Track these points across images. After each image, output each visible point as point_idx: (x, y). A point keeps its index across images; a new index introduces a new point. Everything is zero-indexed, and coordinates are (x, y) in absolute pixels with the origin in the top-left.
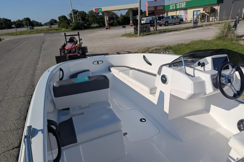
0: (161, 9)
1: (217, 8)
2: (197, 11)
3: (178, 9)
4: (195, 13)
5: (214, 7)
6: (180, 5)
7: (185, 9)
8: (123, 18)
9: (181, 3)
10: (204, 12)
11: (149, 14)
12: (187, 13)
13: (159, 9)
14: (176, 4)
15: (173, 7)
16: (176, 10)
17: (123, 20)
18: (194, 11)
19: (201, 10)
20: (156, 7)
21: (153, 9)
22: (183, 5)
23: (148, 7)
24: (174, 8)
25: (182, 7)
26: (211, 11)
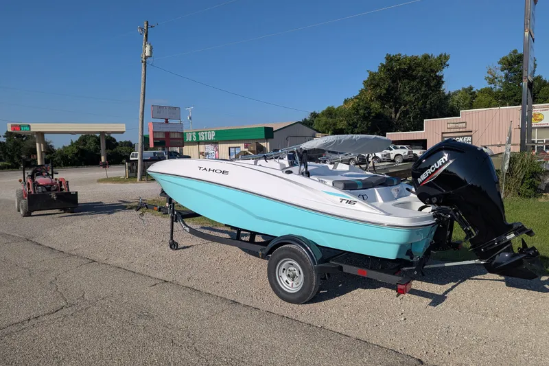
0: (176, 137)
1: (266, 145)
2: (235, 148)
3: (202, 141)
4: (232, 150)
5: (261, 144)
6: (204, 135)
7: (215, 143)
8: (76, 151)
9: (206, 133)
10: (246, 150)
11: (155, 144)
12: (218, 150)
13: (173, 137)
14: (197, 133)
15: (192, 137)
16: (199, 143)
17: (76, 155)
18: (229, 148)
19: (242, 147)
20: (167, 134)
21: (161, 136)
22: (211, 137)
23: (153, 132)
24: (195, 140)
25: (209, 139)
26: (257, 149)
